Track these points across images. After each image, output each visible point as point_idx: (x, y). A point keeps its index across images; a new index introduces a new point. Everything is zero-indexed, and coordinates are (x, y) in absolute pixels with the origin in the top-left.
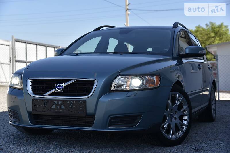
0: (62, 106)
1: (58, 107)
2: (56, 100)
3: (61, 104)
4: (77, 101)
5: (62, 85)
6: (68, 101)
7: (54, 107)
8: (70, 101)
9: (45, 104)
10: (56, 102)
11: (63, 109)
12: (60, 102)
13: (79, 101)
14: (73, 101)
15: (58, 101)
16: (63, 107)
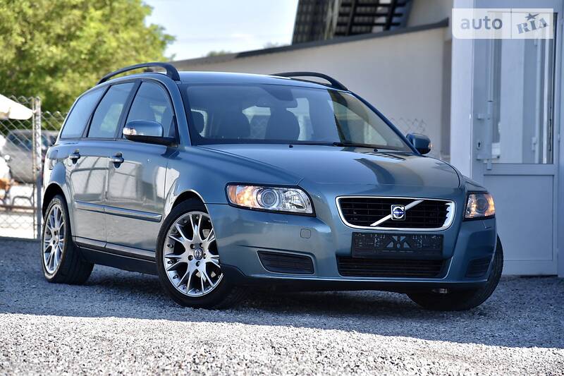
0: (405, 243)
1: (398, 246)
2: (395, 235)
3: (404, 241)
4: (429, 236)
5: (402, 208)
6: (415, 235)
7: (391, 245)
8: (419, 235)
9: (376, 241)
10: (396, 238)
11: (406, 249)
12: (402, 238)
13: (433, 235)
14: (423, 235)
15: (399, 235)
16: (406, 246)
